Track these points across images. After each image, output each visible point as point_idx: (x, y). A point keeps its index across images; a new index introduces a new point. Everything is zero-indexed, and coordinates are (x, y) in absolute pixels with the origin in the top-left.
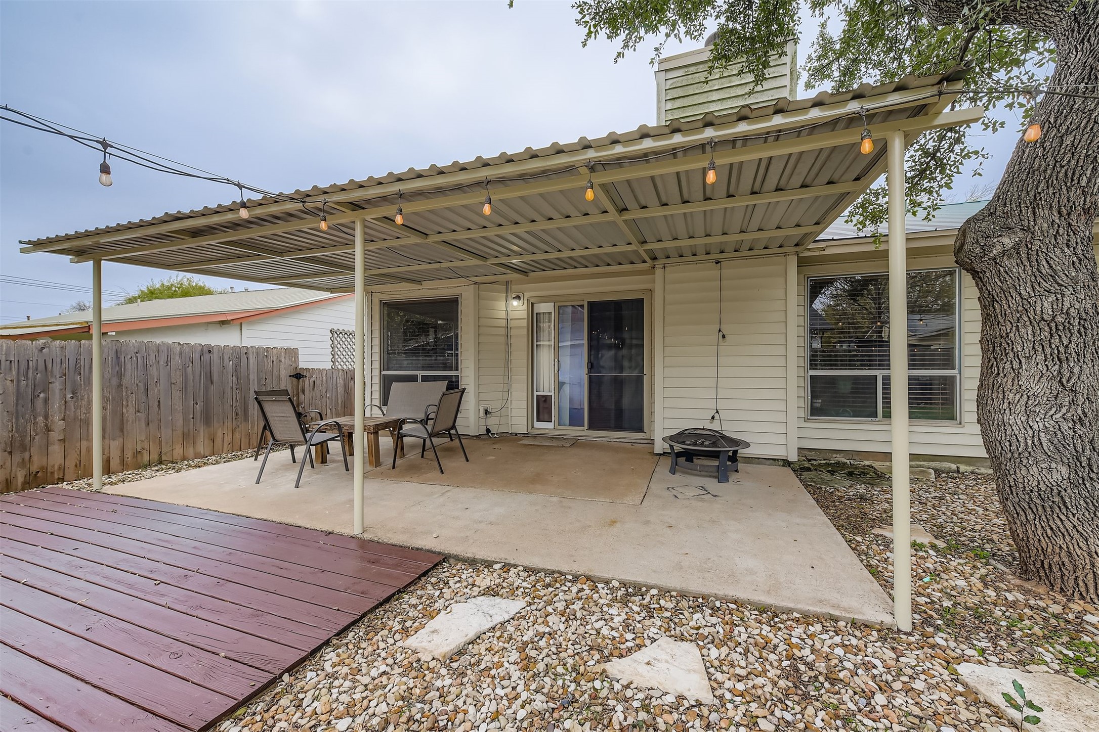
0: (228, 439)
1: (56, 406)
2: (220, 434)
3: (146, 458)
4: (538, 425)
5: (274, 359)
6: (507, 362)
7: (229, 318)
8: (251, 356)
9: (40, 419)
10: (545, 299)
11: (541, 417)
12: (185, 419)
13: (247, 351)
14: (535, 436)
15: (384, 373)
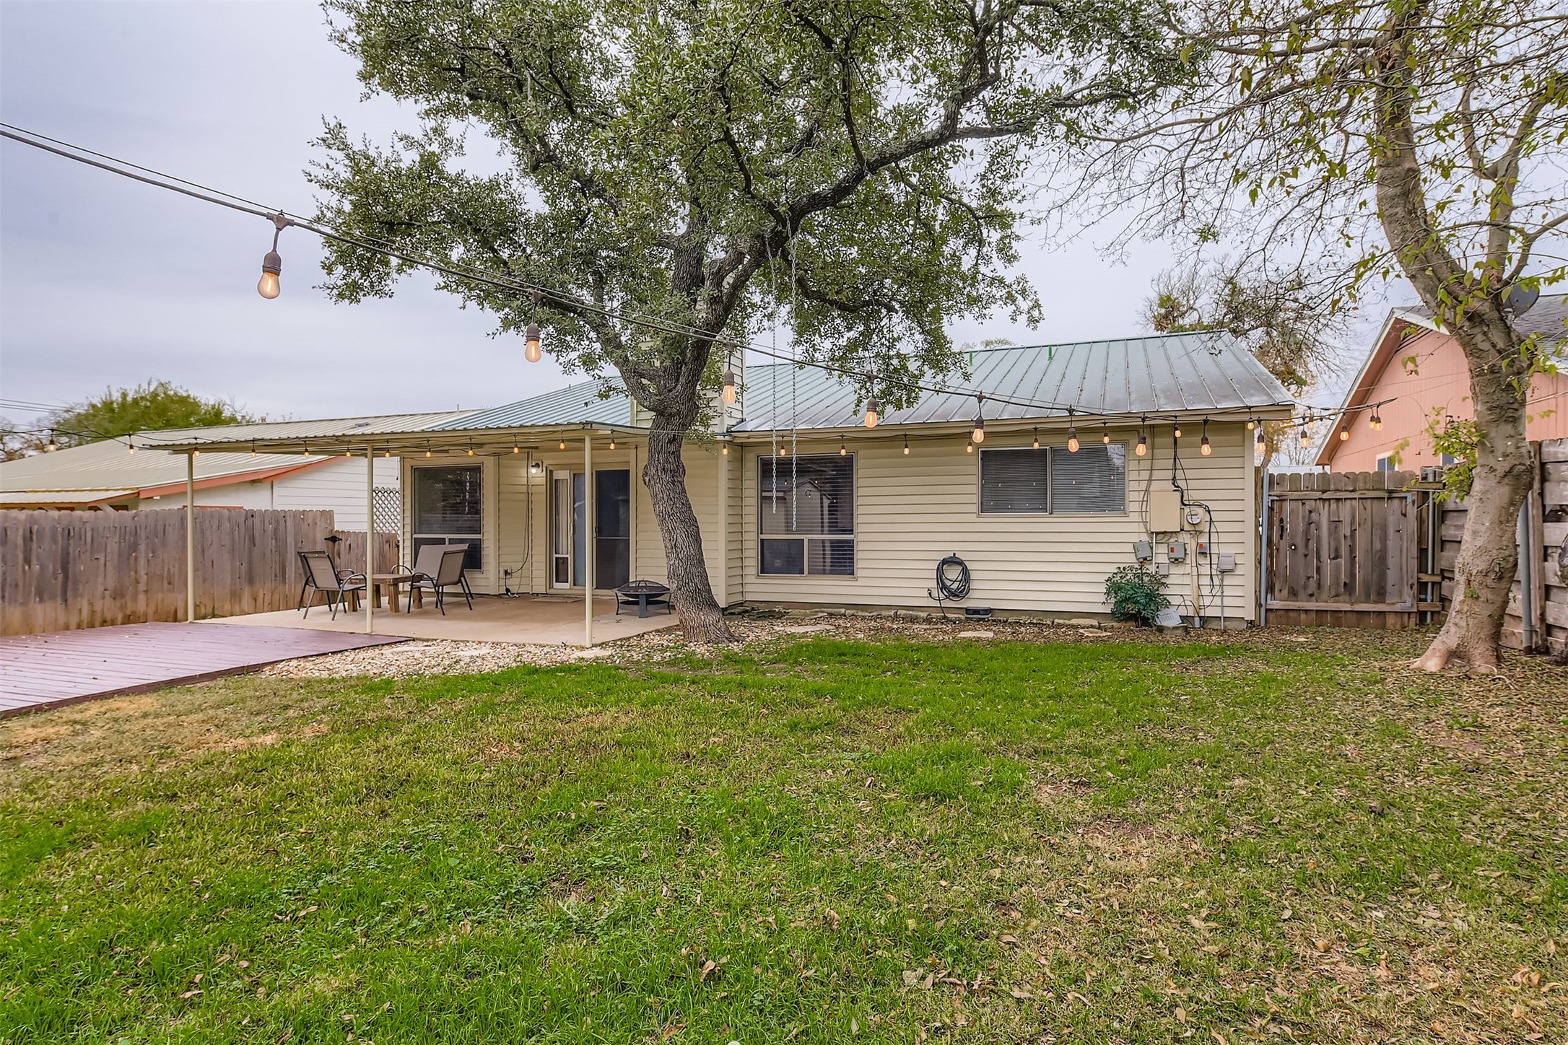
0: (268, 599)
1: (142, 563)
2: (261, 595)
3: (203, 611)
4: (557, 585)
5: (310, 521)
6: (528, 526)
7: (261, 477)
8: (288, 521)
9: (132, 573)
10: (562, 467)
11: (560, 579)
12: (233, 579)
13: (285, 515)
14: (552, 595)
15: (415, 536)
